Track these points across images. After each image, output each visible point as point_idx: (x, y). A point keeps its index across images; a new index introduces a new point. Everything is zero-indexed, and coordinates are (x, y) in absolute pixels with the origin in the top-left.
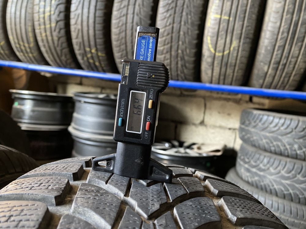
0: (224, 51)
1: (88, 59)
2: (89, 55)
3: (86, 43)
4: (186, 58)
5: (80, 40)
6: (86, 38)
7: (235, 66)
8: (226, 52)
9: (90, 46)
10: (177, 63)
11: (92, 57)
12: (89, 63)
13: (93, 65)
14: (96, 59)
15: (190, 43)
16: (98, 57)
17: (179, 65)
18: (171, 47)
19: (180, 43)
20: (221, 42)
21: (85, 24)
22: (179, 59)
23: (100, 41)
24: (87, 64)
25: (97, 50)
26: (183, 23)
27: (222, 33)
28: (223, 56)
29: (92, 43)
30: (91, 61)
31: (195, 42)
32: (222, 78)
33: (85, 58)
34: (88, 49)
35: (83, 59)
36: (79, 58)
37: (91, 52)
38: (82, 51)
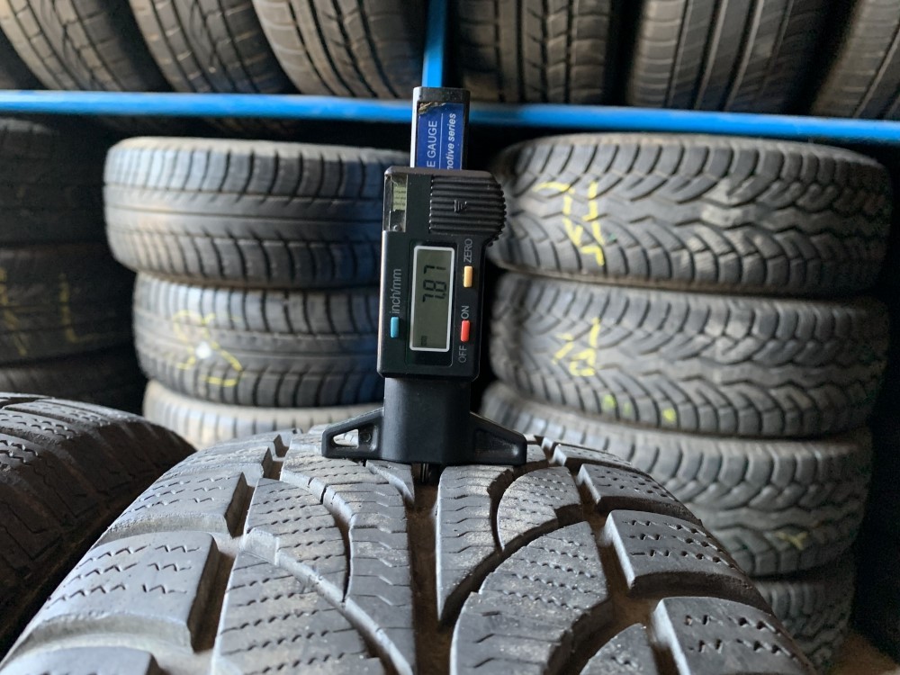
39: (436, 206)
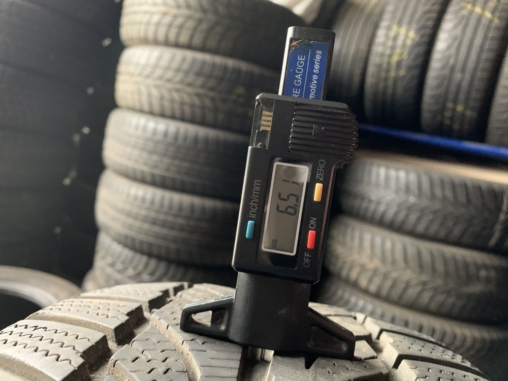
39: (297, 129)
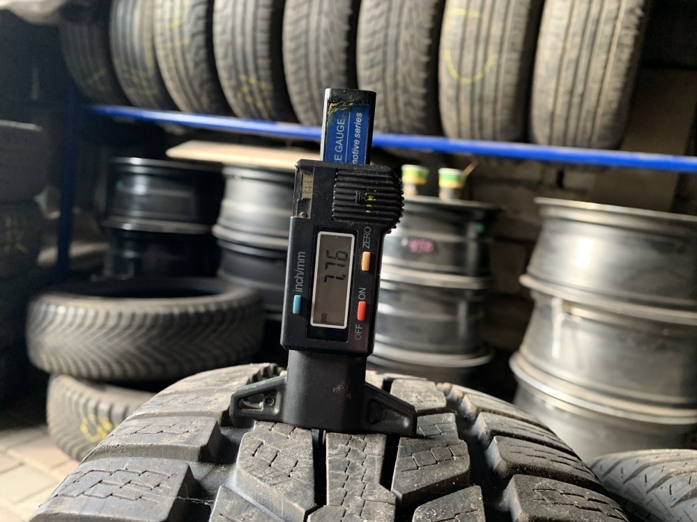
0: (473, 74)
1: (244, 96)
2: (245, 89)
3: (241, 67)
4: (412, 88)
5: (230, 61)
6: (239, 57)
7: (495, 102)
8: (478, 77)
9: (246, 72)
10: (396, 100)
11: (251, 93)
12: (246, 104)
13: (252, 109)
14: (257, 95)
15: (417, 62)
16: (261, 91)
17: (401, 104)
18: (384, 70)
19: (400, 62)
20: (468, 59)
21: (238, 31)
22: (400, 91)
23: (264, 63)
24: (242, 105)
25: (259, 79)
26: (403, 26)
27: (470, 42)
28: (473, 85)
29: (251, 66)
30: (249, 99)
31: (424, 59)
32: (476, 125)
33: (239, 95)
34: (243, 78)
35: (235, 96)
36: (229, 94)
37: (248, 83)
38: (234, 82)
